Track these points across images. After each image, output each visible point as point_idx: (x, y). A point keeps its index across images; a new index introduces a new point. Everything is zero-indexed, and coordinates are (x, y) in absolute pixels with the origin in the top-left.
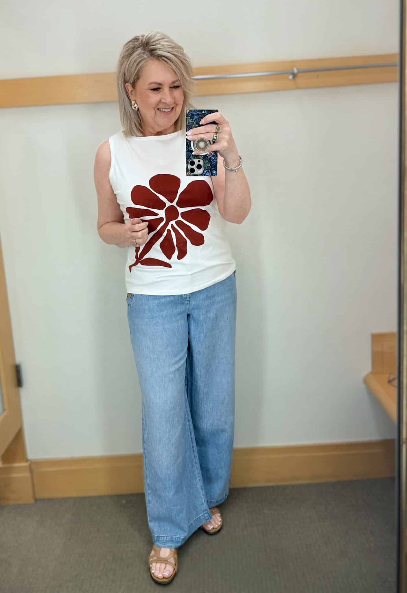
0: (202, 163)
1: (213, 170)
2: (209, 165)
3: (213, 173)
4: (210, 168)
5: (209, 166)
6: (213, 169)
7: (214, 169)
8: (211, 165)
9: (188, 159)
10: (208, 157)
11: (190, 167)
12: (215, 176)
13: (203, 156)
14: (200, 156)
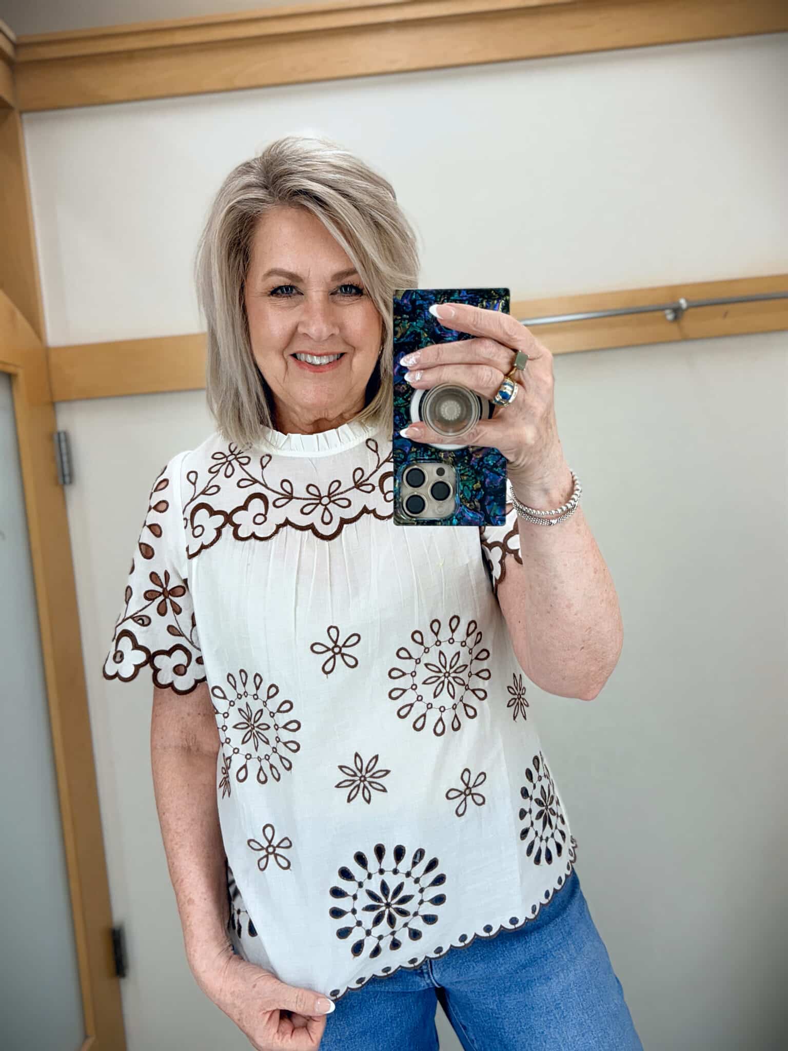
0: (450, 476)
1: (489, 504)
2: (478, 485)
3: (492, 514)
4: (479, 497)
5: (478, 490)
6: (493, 497)
7: (494, 501)
8: (483, 483)
9: (401, 463)
10: (470, 456)
11: (408, 491)
12: (497, 525)
13: (455, 451)
14: (444, 451)
